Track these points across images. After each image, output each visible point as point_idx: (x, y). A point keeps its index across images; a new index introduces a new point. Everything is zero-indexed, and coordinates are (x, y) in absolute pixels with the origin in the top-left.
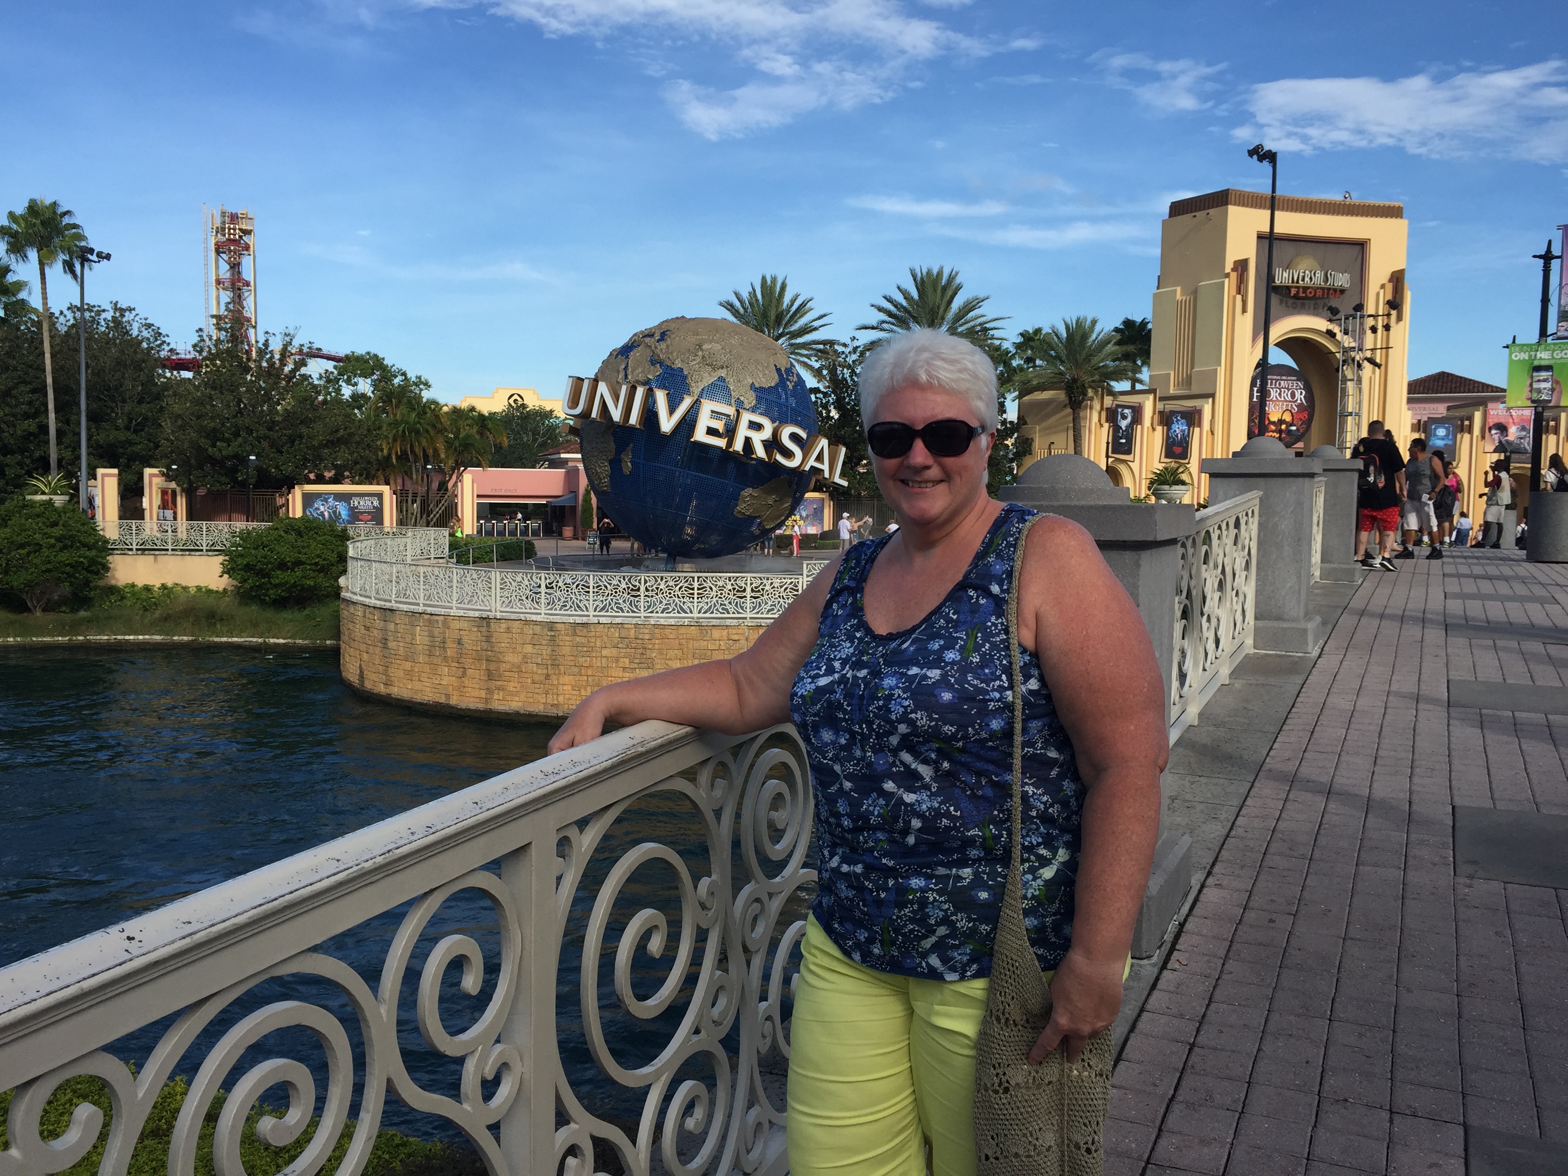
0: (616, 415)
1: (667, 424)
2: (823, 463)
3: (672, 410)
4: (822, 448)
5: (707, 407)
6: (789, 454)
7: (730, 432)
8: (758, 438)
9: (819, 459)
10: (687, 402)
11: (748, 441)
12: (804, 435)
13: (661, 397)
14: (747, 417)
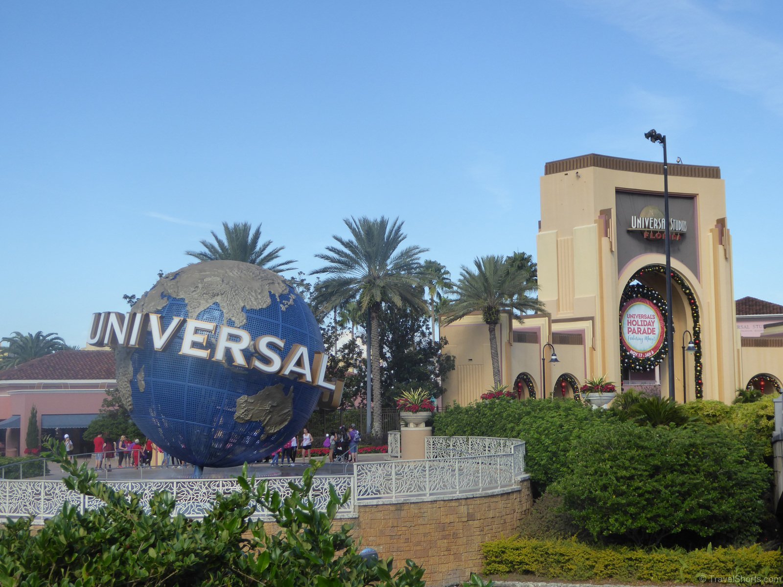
0: (121, 338)
1: (159, 342)
2: (304, 368)
3: (163, 330)
4: (302, 354)
5: (191, 324)
6: (267, 361)
7: (211, 346)
8: (237, 350)
9: (299, 363)
10: (175, 321)
11: (228, 353)
12: (281, 344)
13: (154, 320)
14: (226, 331)
